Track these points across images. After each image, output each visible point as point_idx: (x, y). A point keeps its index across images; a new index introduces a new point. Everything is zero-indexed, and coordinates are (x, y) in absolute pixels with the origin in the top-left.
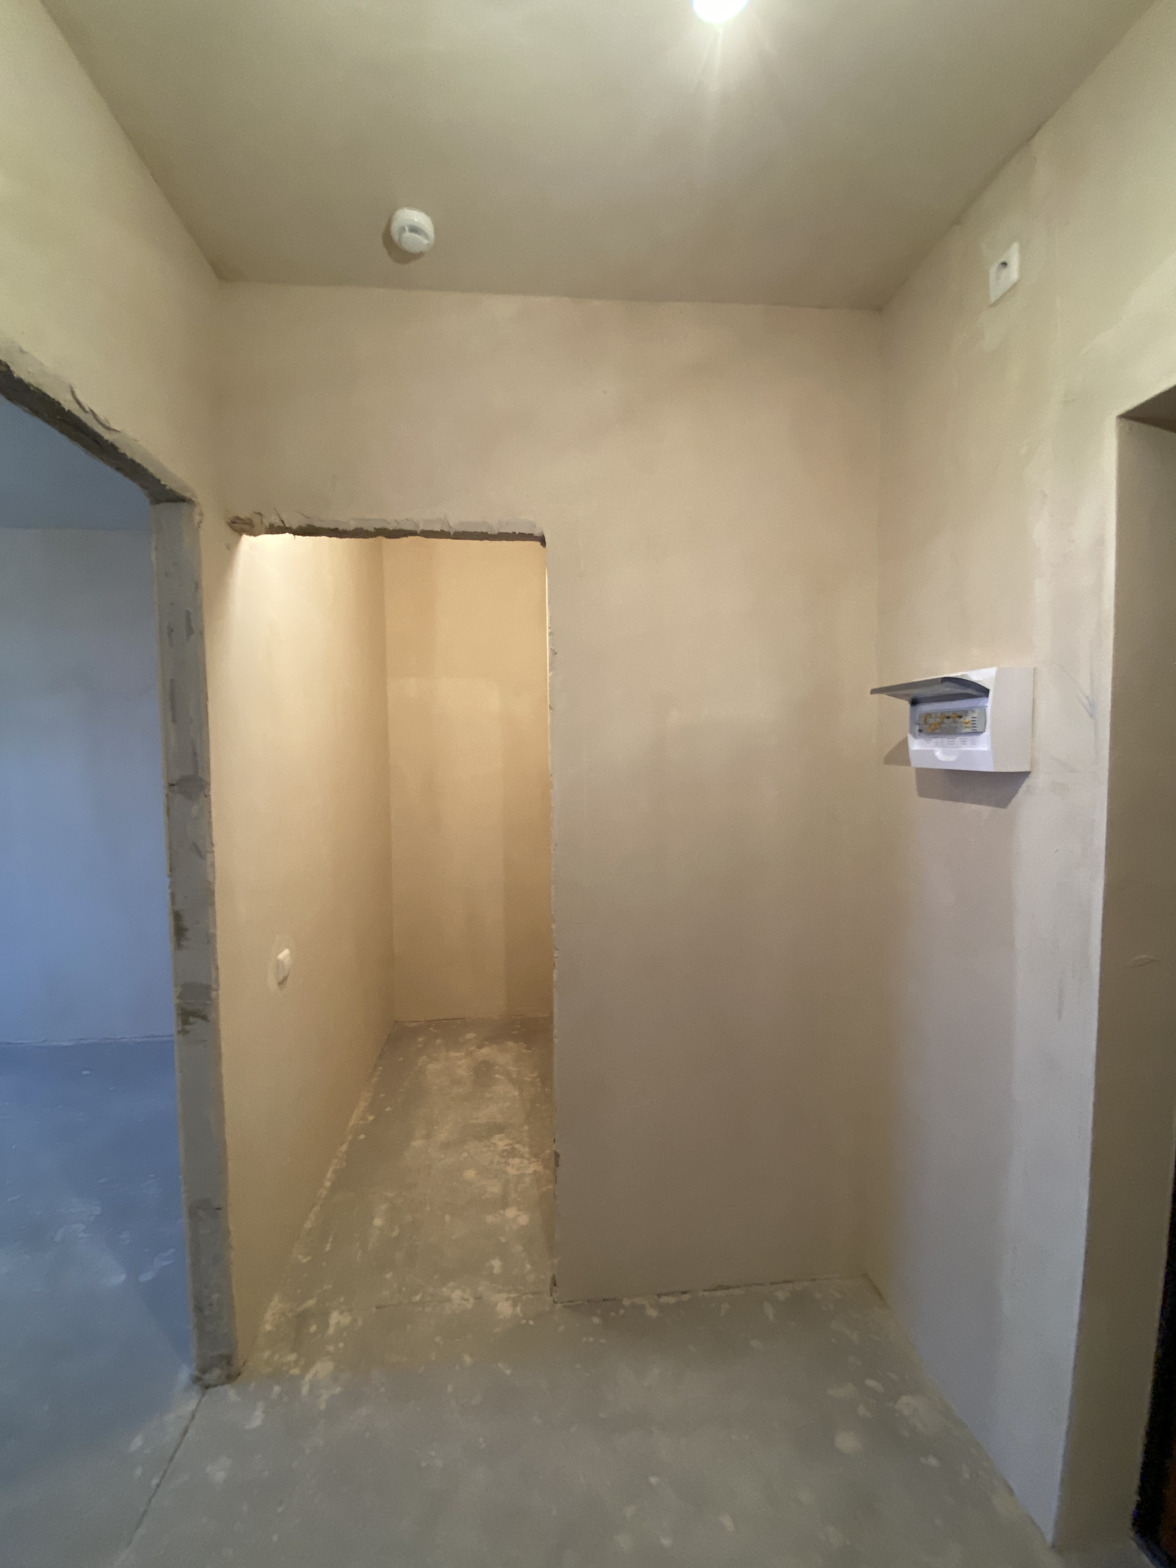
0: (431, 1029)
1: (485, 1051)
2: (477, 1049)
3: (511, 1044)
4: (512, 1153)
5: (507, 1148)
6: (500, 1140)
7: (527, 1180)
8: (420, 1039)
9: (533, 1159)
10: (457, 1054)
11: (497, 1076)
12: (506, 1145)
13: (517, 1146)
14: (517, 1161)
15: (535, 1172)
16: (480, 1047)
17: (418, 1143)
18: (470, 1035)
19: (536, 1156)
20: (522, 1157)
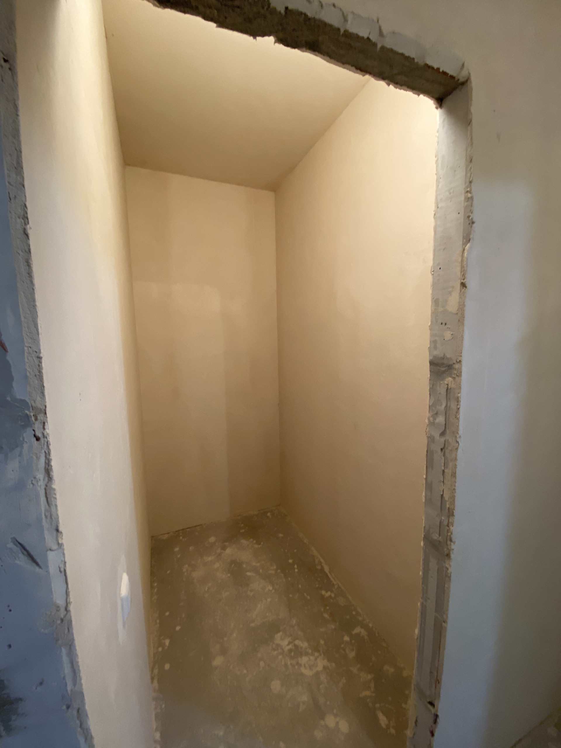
0: (181, 538)
1: (228, 551)
2: (222, 551)
3: (244, 542)
4: (297, 652)
5: (290, 646)
6: (282, 639)
7: (323, 677)
8: (177, 549)
9: (316, 654)
10: (210, 559)
11: (248, 574)
12: (288, 644)
13: (297, 642)
14: (304, 660)
15: (324, 667)
16: (224, 548)
17: (218, 661)
18: (212, 539)
19: (316, 649)
20: (306, 654)
